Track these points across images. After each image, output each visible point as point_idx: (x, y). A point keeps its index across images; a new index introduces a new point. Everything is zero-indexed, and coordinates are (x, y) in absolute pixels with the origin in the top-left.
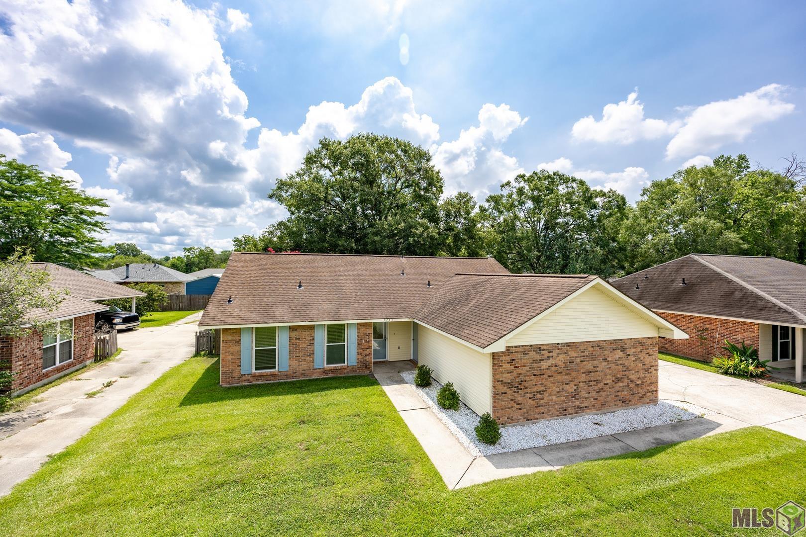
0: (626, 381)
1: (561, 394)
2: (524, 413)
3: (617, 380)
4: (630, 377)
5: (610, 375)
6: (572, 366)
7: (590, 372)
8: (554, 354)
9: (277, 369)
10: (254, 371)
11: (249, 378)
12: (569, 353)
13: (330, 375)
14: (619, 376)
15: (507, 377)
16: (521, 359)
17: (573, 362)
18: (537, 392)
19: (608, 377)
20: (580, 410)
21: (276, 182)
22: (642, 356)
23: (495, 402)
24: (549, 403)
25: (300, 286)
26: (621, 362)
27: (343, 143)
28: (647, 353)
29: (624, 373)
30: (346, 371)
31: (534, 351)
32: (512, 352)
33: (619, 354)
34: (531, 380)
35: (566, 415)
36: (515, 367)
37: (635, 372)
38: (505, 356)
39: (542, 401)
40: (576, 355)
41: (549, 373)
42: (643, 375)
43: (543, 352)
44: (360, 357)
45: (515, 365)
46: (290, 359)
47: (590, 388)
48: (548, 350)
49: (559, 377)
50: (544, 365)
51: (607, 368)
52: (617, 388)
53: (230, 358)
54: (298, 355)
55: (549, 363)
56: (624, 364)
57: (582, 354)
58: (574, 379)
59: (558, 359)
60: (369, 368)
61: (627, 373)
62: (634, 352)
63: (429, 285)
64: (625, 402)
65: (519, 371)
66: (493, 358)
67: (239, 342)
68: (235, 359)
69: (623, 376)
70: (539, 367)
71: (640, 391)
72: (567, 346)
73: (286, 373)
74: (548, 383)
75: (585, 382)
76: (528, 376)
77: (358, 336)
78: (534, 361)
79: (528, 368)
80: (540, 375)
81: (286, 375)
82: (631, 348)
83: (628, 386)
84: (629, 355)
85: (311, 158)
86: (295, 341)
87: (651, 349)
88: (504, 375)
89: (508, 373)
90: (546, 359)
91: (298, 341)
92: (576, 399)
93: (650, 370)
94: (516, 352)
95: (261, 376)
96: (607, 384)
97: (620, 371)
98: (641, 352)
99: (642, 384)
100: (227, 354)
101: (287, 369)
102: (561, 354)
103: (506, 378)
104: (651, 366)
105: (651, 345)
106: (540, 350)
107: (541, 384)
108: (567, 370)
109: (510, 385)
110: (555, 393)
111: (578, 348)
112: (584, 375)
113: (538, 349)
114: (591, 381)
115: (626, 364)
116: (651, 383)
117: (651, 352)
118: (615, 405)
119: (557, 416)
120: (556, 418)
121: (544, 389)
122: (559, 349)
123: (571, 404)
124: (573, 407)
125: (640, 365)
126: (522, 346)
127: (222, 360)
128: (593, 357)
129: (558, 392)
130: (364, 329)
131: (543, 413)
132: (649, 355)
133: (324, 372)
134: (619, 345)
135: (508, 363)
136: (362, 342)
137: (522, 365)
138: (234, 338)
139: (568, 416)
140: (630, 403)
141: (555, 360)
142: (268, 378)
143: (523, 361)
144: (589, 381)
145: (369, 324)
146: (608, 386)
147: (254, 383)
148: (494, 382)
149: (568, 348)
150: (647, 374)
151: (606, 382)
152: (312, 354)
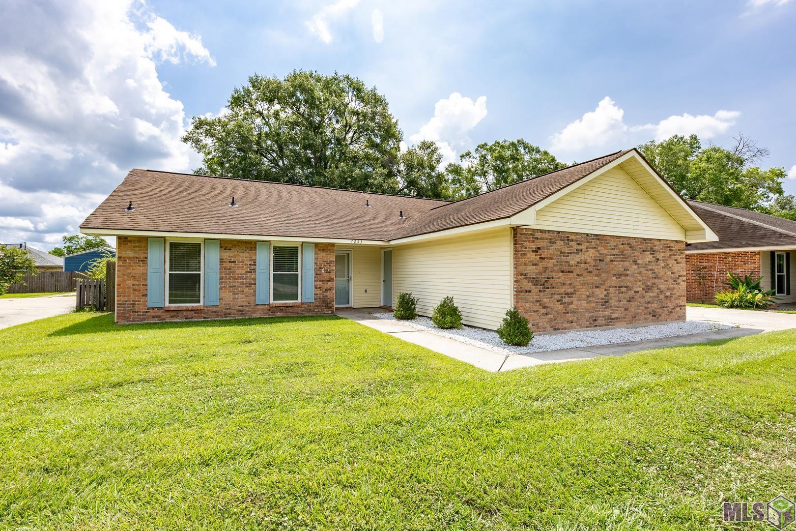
0: (655, 292)
1: (591, 299)
2: (551, 320)
3: (648, 289)
4: (660, 286)
5: (640, 281)
6: (602, 265)
7: (621, 275)
8: (582, 247)
9: (202, 303)
10: (167, 304)
11: (160, 312)
12: (599, 248)
13: (278, 314)
14: (649, 284)
15: (532, 271)
16: (548, 249)
17: (603, 261)
19: (639, 283)
20: (611, 322)
22: (671, 262)
24: (578, 309)
25: (233, 204)
26: (651, 267)
28: (675, 260)
29: (654, 281)
30: (300, 309)
31: (561, 240)
32: (537, 238)
33: (648, 257)
34: (559, 278)
35: (596, 326)
36: (540, 258)
37: (664, 281)
38: (529, 242)
39: (571, 306)
40: (606, 251)
41: (577, 271)
42: (672, 286)
43: (571, 243)
44: (319, 292)
45: (541, 255)
46: (221, 289)
47: (621, 295)
48: (577, 241)
49: (588, 278)
50: (573, 259)
51: (638, 273)
52: (647, 299)
53: (130, 282)
54: (232, 284)
55: (577, 258)
56: (654, 270)
57: (613, 252)
58: (605, 282)
59: (587, 254)
60: (331, 308)
61: (656, 281)
62: (663, 257)
63: (401, 216)
64: (655, 317)
65: (546, 263)
66: (515, 244)
67: (144, 260)
68: (139, 285)
69: (653, 284)
70: (567, 262)
71: (669, 304)
72: (596, 239)
73: (215, 309)
74: (577, 283)
75: (616, 287)
76: (555, 271)
77: (315, 263)
78: (561, 253)
79: (555, 261)
80: (569, 272)
81: (215, 312)
82: (660, 251)
83: (658, 297)
84: (658, 259)
86: (228, 265)
87: (679, 255)
88: (529, 268)
89: (533, 265)
90: (574, 252)
91: (232, 265)
92: (606, 308)
93: (679, 281)
94: (541, 239)
95: (178, 310)
96: (638, 292)
97: (650, 278)
98: (670, 257)
99: (671, 297)
100: (126, 277)
101: (217, 303)
102: (591, 248)
103: (530, 270)
104: (679, 276)
105: (679, 250)
106: (568, 240)
107: (570, 284)
108: (597, 269)
109: (535, 280)
110: (585, 297)
111: (608, 243)
112: (615, 278)
113: (566, 237)
114: (622, 287)
115: (656, 270)
116: (679, 296)
117: (679, 260)
118: (646, 319)
119: (587, 327)
120: (586, 329)
121: (572, 290)
122: (588, 242)
123: (601, 314)
124: (603, 317)
125: (669, 273)
126: (549, 231)
127: (119, 285)
128: (624, 258)
129: (588, 296)
130: (324, 254)
131: (572, 322)
132: (677, 263)
133: (269, 310)
134: (648, 245)
135: (533, 251)
136: (321, 271)
137: (549, 256)
138: (136, 255)
139: (598, 327)
140: (660, 318)
141: (584, 254)
142: (189, 314)
143: (550, 251)
144: (620, 287)
145: (330, 248)
146: (638, 294)
147: (167, 320)
148: (517, 275)
149: (598, 242)
150: (675, 286)
151: (636, 290)
152: (253, 284)
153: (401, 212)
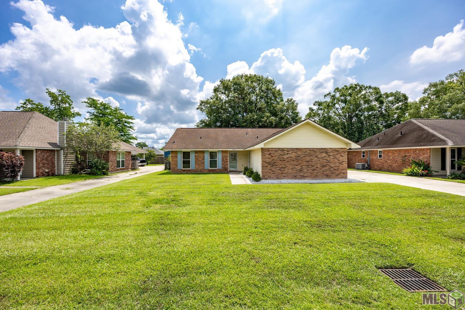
0: (328, 167)
1: (293, 169)
2: (276, 176)
3: (323, 166)
4: (331, 165)
5: (319, 163)
6: (299, 158)
7: (309, 161)
8: (290, 152)
9: (191, 168)
10: (182, 168)
11: (180, 171)
12: (298, 152)
13: (211, 172)
14: (324, 164)
15: (268, 160)
18: (282, 167)
20: (303, 177)
21: (200, 102)
22: (337, 156)
23: (262, 170)
24: (288, 172)
25: (201, 138)
26: (325, 158)
27: (231, 80)
28: (340, 155)
29: (327, 163)
30: (217, 171)
31: (280, 151)
33: (324, 155)
34: (279, 162)
35: (296, 178)
36: (271, 157)
37: (333, 163)
38: (267, 152)
39: (284, 171)
40: (301, 154)
41: (287, 160)
42: (338, 165)
43: (284, 151)
44: (223, 165)
45: (271, 155)
46: (195, 164)
47: (309, 168)
48: (287, 151)
49: (293, 162)
50: (285, 157)
51: (318, 161)
52: (323, 170)
53: (174, 163)
54: (198, 163)
55: (287, 156)
57: (304, 153)
58: (300, 164)
59: (292, 155)
60: (227, 171)
61: (329, 163)
62: (333, 154)
64: (328, 176)
65: (273, 158)
66: (262, 153)
67: (177, 157)
68: (176, 163)
71: (336, 172)
73: (194, 170)
74: (287, 164)
75: (306, 165)
76: (277, 161)
77: (222, 157)
78: (280, 155)
79: (277, 157)
80: (283, 160)
82: (331, 152)
83: (329, 169)
84: (330, 155)
85: (216, 89)
86: (197, 158)
87: (343, 153)
88: (267, 160)
89: (268, 159)
90: (286, 154)
92: (301, 172)
93: (342, 163)
94: (271, 151)
95: (185, 170)
96: (318, 167)
97: (325, 162)
98: (337, 154)
99: (337, 169)
100: (173, 161)
101: (194, 169)
102: (293, 153)
104: (343, 161)
105: (343, 151)
107: (284, 164)
108: (297, 160)
109: (269, 163)
110: (291, 168)
111: (302, 150)
112: (305, 162)
113: (282, 150)
114: (309, 165)
115: (328, 159)
116: (342, 169)
117: (343, 155)
118: (322, 177)
119: (292, 178)
121: (285, 166)
122: (292, 151)
124: (300, 175)
125: (337, 160)
126: (275, 148)
127: (171, 163)
128: (310, 155)
129: (292, 168)
130: (225, 154)
131: (285, 177)
133: (209, 171)
134: (325, 151)
135: (268, 155)
136: (224, 159)
137: (275, 156)
138: (175, 155)
139: (297, 179)
140: (331, 177)
141: (290, 155)
142: (187, 171)
143: (275, 154)
144: (308, 165)
145: (227, 152)
146: (318, 168)
147: (182, 173)
148: (262, 162)
149: (297, 150)
150: (340, 165)
151: (317, 166)
152: (204, 163)
153: (257, 137)
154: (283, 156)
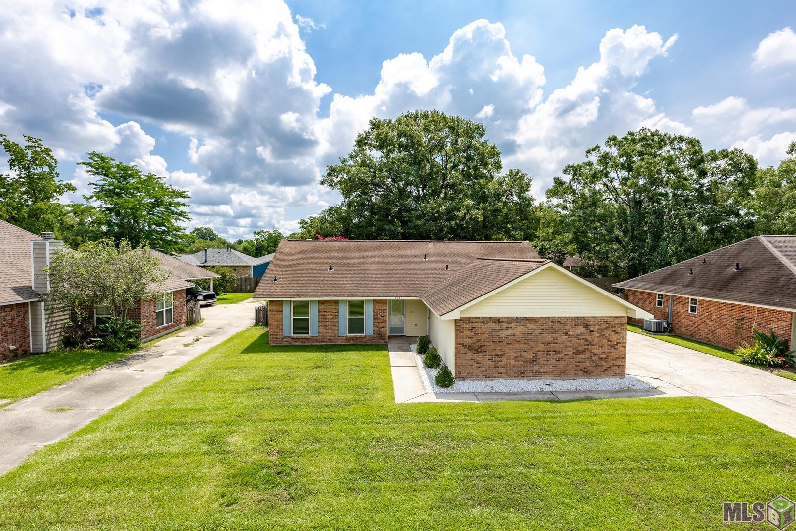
0: (587, 355)
2: (483, 371)
3: (579, 353)
4: (593, 351)
5: (571, 347)
6: (531, 336)
7: (550, 343)
8: (513, 326)
9: (309, 335)
10: (293, 335)
11: (288, 339)
12: (528, 325)
13: (352, 342)
14: (580, 349)
15: (467, 341)
16: (481, 328)
17: (532, 334)
18: (496, 356)
19: (569, 349)
20: (538, 375)
22: (607, 333)
23: (456, 361)
24: (507, 365)
25: (331, 269)
26: (583, 337)
28: (614, 331)
29: (587, 347)
30: (364, 340)
31: (493, 322)
32: (472, 322)
33: (581, 330)
34: (490, 346)
35: (523, 377)
36: (475, 334)
37: (599, 347)
38: (465, 324)
39: (500, 363)
40: (535, 328)
41: (507, 341)
42: (609, 350)
43: (501, 324)
44: (376, 329)
45: (475, 332)
46: (319, 327)
47: (549, 357)
48: (507, 322)
49: (517, 345)
50: (503, 334)
51: (568, 341)
52: (578, 360)
53: (275, 323)
54: (325, 324)
55: (507, 333)
56: (586, 339)
57: (541, 327)
58: (533, 348)
59: (516, 330)
60: (384, 339)
61: (589, 347)
62: (598, 329)
63: (447, 269)
64: (587, 373)
65: (479, 337)
66: (456, 326)
67: (281, 311)
68: (279, 324)
69: (585, 349)
70: (498, 336)
71: (604, 364)
72: (525, 320)
73: (316, 338)
74: (507, 349)
75: (544, 351)
76: (487, 342)
77: (374, 311)
78: (493, 330)
79: (487, 335)
80: (499, 342)
81: (316, 340)
82: (594, 325)
83: (591, 359)
84: (592, 331)
86: (323, 313)
87: (618, 327)
88: (465, 340)
89: (469, 338)
90: (504, 330)
91: (325, 313)
92: (534, 365)
93: (615, 347)
94: (476, 322)
95: (298, 339)
96: (568, 355)
97: (582, 345)
98: (607, 329)
99: (606, 358)
100: (273, 320)
101: (317, 335)
102: (519, 326)
104: (616, 343)
105: (618, 323)
106: (499, 322)
107: (500, 349)
108: (526, 340)
109: (470, 348)
110: (513, 358)
111: (537, 322)
112: (543, 345)
113: (498, 320)
114: (550, 351)
115: (589, 339)
116: (617, 358)
117: (617, 330)
118: (576, 374)
119: (516, 377)
120: (514, 378)
121: (502, 353)
122: (517, 322)
123: (529, 369)
124: (531, 371)
125: (605, 341)
126: (482, 317)
128: (553, 331)
129: (516, 357)
130: (380, 305)
131: (501, 373)
132: (616, 333)
133: (346, 339)
134: (583, 322)
135: (469, 330)
136: (378, 316)
137: (482, 332)
138: (278, 308)
140: (592, 374)
141: (513, 330)
142: (303, 341)
144: (548, 351)
145: (383, 302)
147: (293, 343)
148: (456, 344)
149: (527, 321)
150: (612, 350)
151: (566, 353)
152: (336, 324)
153: (447, 265)
154: (498, 334)
